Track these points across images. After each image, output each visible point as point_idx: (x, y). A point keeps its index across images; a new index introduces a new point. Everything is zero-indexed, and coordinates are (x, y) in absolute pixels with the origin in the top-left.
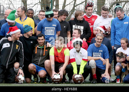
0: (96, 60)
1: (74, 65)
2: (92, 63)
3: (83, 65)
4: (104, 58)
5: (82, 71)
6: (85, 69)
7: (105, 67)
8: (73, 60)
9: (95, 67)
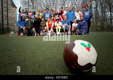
0: (65, 26)
1: (57, 28)
2: (64, 27)
3: (60, 28)
4: (68, 25)
5: (60, 30)
6: (61, 29)
7: (69, 28)
8: (56, 26)
9: (65, 29)
